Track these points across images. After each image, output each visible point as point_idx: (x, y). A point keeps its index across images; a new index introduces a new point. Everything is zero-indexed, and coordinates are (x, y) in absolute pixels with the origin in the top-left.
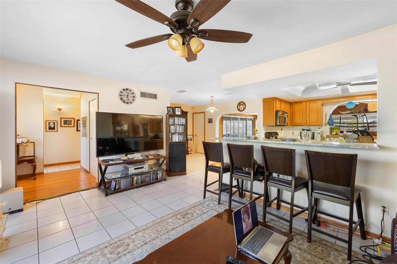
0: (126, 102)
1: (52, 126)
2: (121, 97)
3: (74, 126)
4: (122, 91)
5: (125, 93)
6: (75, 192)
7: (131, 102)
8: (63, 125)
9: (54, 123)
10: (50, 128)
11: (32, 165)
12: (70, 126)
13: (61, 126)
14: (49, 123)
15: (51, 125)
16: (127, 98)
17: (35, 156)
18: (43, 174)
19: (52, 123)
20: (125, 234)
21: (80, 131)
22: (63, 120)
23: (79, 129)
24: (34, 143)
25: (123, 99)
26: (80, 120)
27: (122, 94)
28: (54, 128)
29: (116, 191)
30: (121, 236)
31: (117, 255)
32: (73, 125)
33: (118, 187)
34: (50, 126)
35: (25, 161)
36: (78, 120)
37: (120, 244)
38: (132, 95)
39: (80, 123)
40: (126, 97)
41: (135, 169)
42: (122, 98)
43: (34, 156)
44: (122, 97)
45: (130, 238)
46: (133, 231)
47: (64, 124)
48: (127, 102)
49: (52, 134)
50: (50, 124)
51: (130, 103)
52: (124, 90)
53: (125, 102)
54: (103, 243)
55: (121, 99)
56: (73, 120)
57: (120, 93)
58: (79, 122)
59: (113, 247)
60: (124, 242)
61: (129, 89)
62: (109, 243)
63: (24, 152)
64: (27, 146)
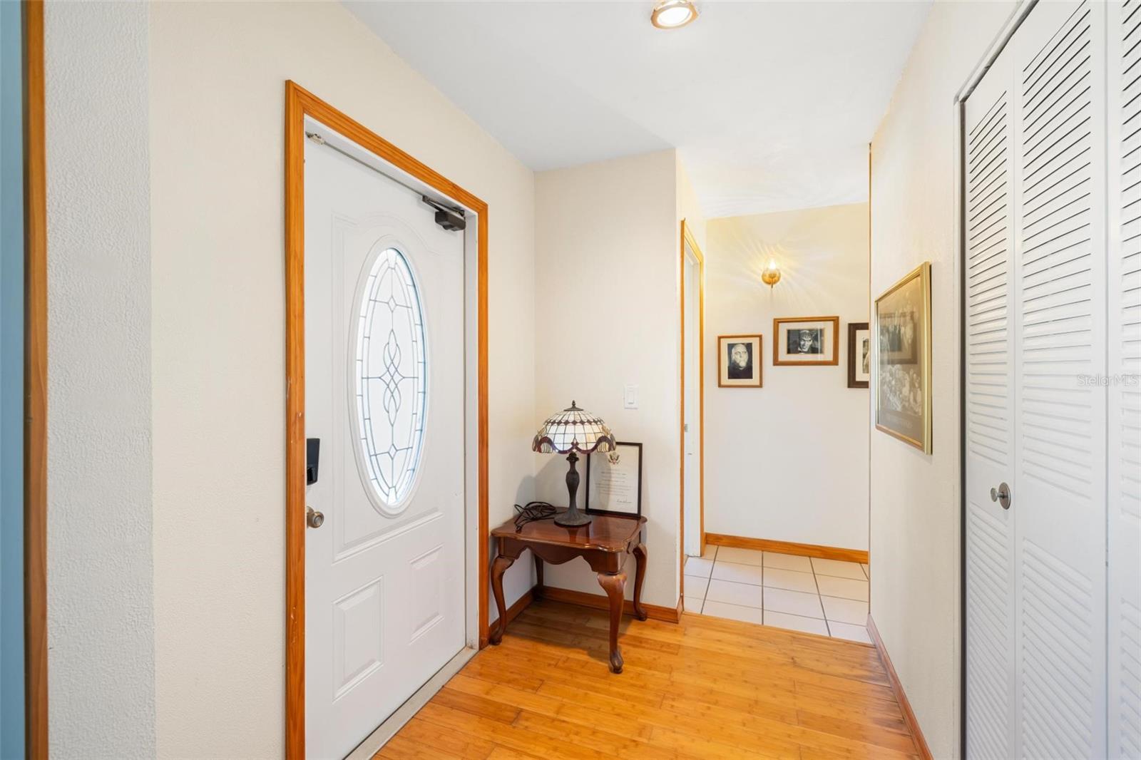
1: (743, 363)
3: (835, 362)
8: (783, 356)
9: (749, 347)
10: (735, 372)
12: (818, 357)
13: (776, 362)
14: (731, 346)
15: (738, 357)
18: (671, 615)
19: (742, 349)
21: (865, 385)
22: (783, 328)
23: (860, 376)
24: (640, 445)
26: (865, 326)
28: (747, 373)
32: (828, 355)
34: (735, 362)
35: (577, 555)
36: (854, 328)
39: (865, 343)
43: (638, 516)
47: (789, 352)
49: (740, 397)
50: (733, 351)
56: (828, 328)
58: (861, 335)
63: (606, 488)
64: (614, 459)
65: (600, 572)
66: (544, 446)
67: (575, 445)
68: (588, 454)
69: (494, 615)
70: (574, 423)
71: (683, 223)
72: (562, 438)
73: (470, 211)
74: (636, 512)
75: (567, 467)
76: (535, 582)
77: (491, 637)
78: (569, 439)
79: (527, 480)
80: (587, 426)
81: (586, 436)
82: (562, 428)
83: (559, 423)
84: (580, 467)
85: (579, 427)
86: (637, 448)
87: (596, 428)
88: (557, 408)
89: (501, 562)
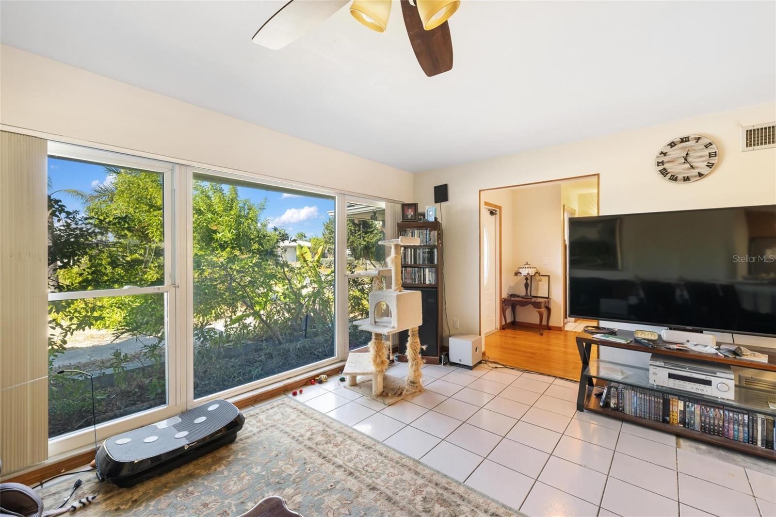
0: (680, 177)
2: (661, 167)
4: (668, 149)
5: (678, 152)
6: (549, 376)
7: (699, 173)
11: (538, 312)
16: (687, 166)
17: (550, 297)
18: (560, 329)
20: (484, 496)
24: (549, 276)
25: (669, 171)
27: (665, 159)
29: (609, 411)
30: (475, 491)
31: (422, 510)
33: (615, 404)
35: (529, 304)
37: (453, 502)
38: (706, 152)
40: (681, 164)
41: (671, 376)
42: (664, 169)
43: (548, 298)
44: (666, 166)
45: (476, 510)
46: (500, 506)
48: (686, 175)
51: (699, 178)
52: (672, 145)
53: (678, 179)
54: (445, 475)
55: (663, 174)
57: (658, 157)
59: (442, 494)
60: (458, 505)
61: (691, 137)
62: (448, 483)
63: (537, 289)
64: (540, 280)
65: (537, 308)
66: (518, 274)
67: (528, 274)
68: (531, 276)
69: (504, 323)
70: (528, 268)
71: (564, 206)
72: (524, 272)
73: (498, 210)
74: (547, 296)
75: (525, 281)
76: (513, 320)
77: (503, 328)
78: (527, 272)
79: (510, 287)
80: (532, 269)
81: (532, 272)
82: (524, 269)
83: (523, 268)
84: (529, 282)
85: (529, 269)
86: (548, 277)
87: (534, 269)
88: (522, 265)
89: (506, 307)
